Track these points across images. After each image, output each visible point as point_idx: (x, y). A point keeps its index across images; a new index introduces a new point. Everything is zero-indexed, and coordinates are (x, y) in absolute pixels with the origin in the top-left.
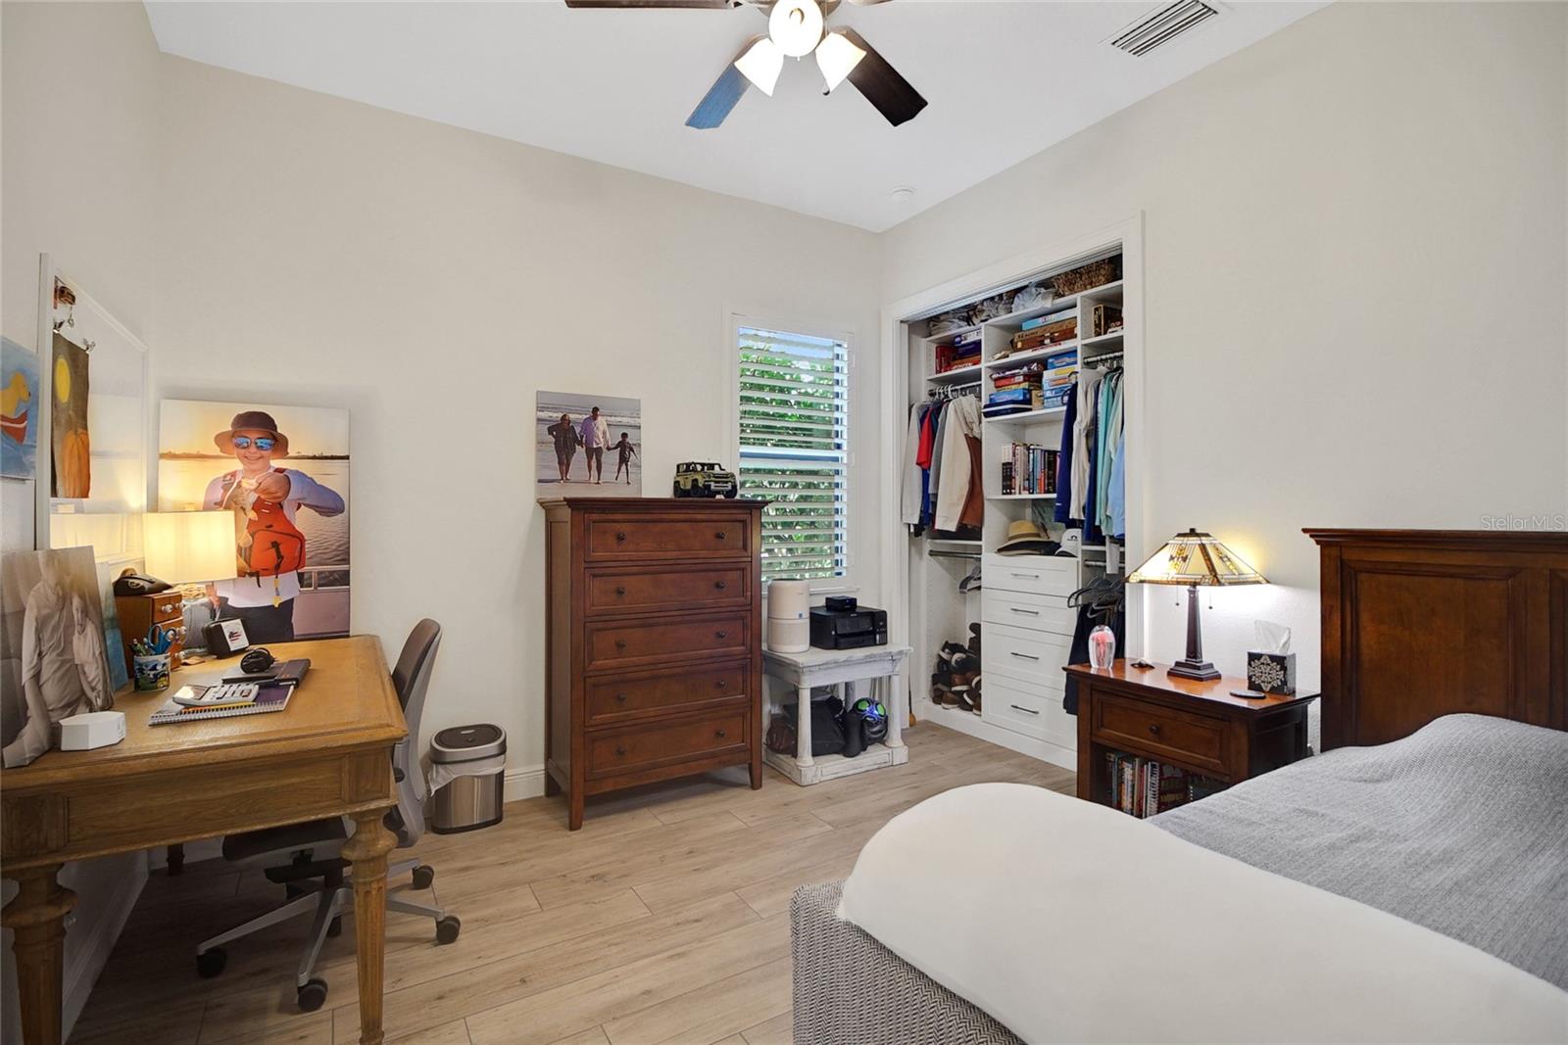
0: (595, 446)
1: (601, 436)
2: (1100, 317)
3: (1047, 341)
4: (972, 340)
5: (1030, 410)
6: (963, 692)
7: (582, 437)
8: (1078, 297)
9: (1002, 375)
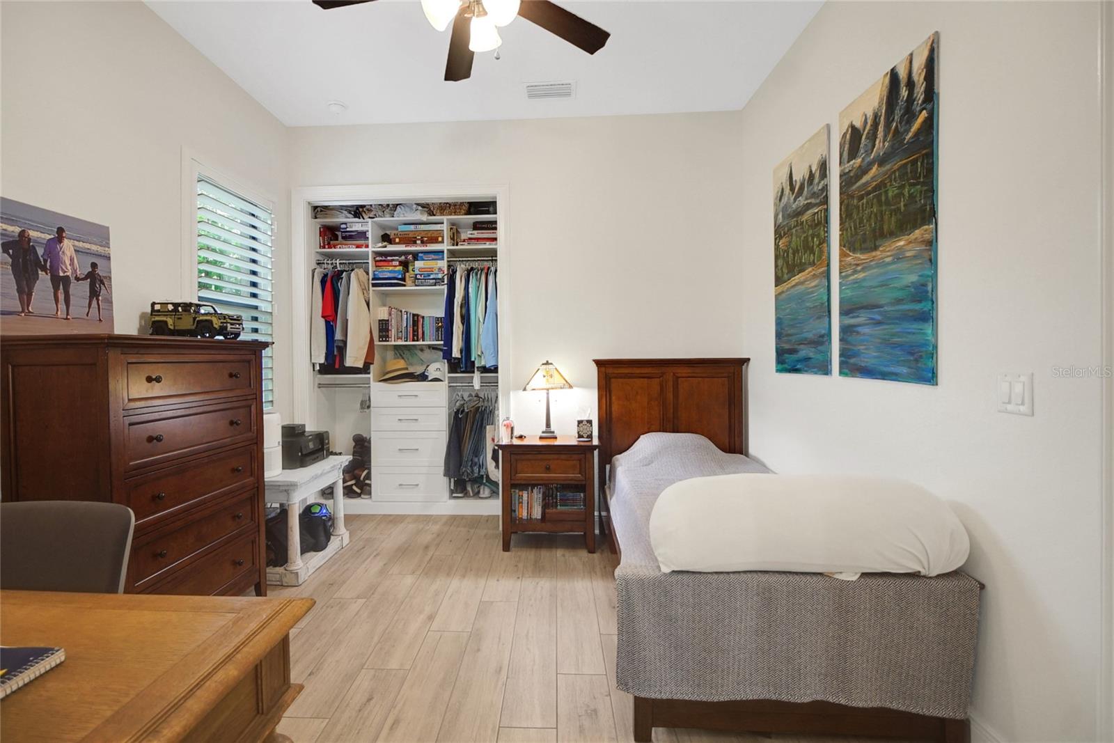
0: (61, 274)
1: (68, 262)
2: (454, 234)
3: (419, 242)
4: (357, 229)
5: (404, 285)
6: (352, 485)
7: (45, 261)
8: (445, 218)
9: (384, 258)
